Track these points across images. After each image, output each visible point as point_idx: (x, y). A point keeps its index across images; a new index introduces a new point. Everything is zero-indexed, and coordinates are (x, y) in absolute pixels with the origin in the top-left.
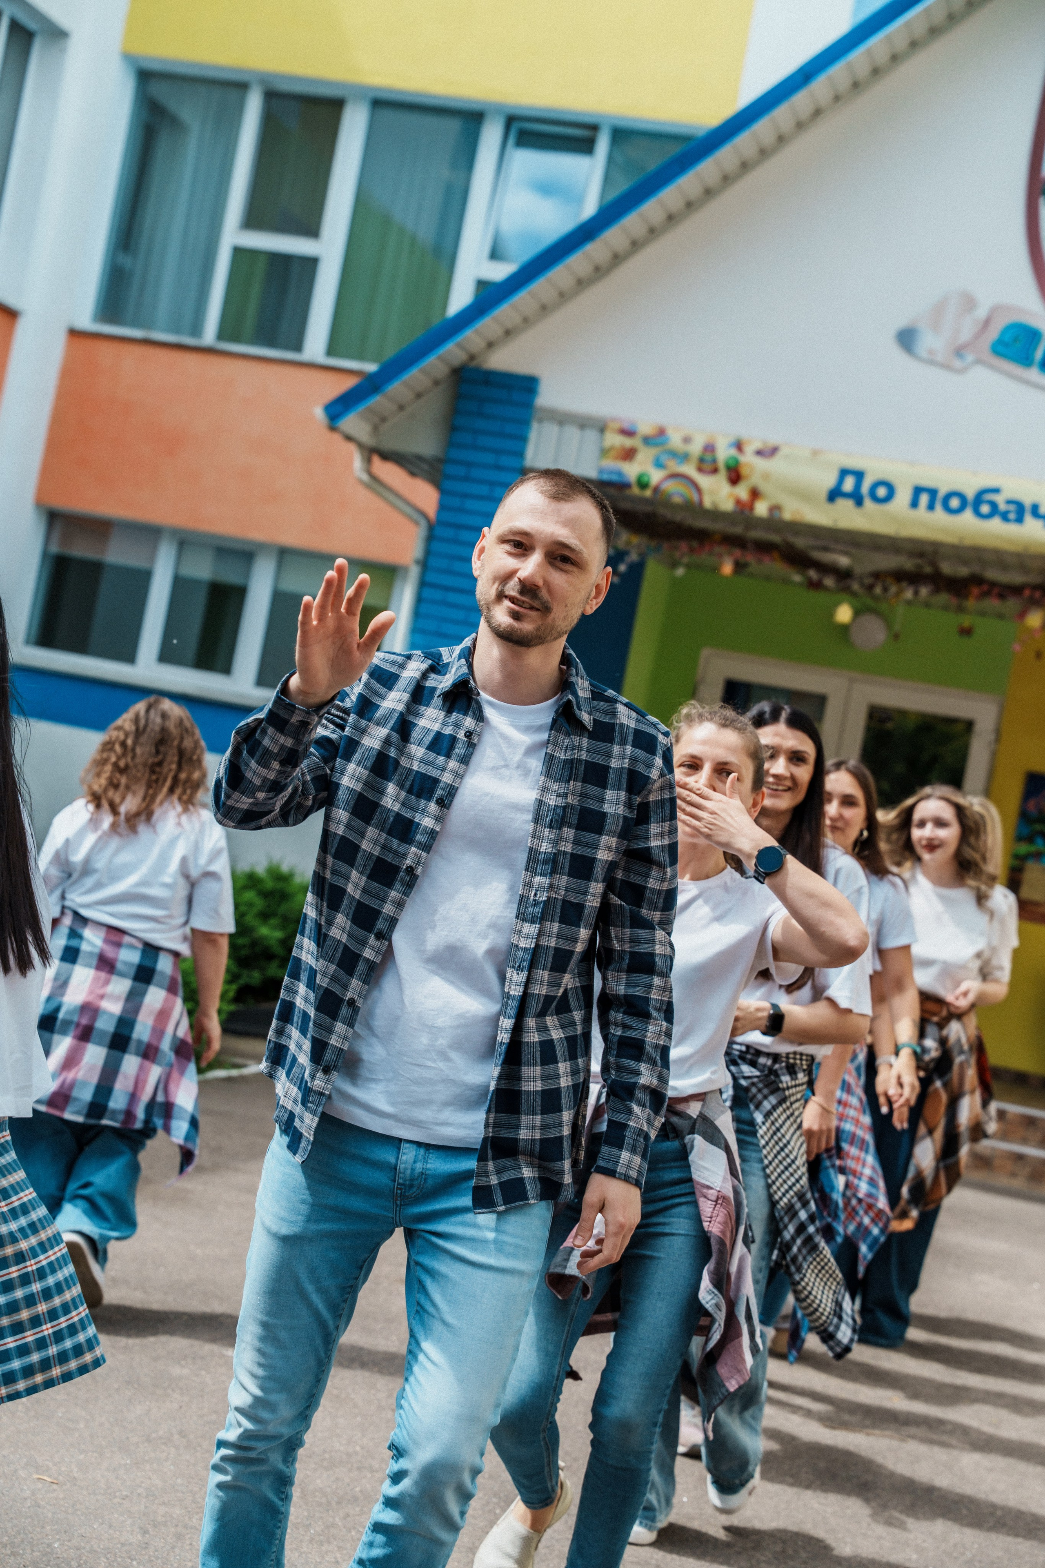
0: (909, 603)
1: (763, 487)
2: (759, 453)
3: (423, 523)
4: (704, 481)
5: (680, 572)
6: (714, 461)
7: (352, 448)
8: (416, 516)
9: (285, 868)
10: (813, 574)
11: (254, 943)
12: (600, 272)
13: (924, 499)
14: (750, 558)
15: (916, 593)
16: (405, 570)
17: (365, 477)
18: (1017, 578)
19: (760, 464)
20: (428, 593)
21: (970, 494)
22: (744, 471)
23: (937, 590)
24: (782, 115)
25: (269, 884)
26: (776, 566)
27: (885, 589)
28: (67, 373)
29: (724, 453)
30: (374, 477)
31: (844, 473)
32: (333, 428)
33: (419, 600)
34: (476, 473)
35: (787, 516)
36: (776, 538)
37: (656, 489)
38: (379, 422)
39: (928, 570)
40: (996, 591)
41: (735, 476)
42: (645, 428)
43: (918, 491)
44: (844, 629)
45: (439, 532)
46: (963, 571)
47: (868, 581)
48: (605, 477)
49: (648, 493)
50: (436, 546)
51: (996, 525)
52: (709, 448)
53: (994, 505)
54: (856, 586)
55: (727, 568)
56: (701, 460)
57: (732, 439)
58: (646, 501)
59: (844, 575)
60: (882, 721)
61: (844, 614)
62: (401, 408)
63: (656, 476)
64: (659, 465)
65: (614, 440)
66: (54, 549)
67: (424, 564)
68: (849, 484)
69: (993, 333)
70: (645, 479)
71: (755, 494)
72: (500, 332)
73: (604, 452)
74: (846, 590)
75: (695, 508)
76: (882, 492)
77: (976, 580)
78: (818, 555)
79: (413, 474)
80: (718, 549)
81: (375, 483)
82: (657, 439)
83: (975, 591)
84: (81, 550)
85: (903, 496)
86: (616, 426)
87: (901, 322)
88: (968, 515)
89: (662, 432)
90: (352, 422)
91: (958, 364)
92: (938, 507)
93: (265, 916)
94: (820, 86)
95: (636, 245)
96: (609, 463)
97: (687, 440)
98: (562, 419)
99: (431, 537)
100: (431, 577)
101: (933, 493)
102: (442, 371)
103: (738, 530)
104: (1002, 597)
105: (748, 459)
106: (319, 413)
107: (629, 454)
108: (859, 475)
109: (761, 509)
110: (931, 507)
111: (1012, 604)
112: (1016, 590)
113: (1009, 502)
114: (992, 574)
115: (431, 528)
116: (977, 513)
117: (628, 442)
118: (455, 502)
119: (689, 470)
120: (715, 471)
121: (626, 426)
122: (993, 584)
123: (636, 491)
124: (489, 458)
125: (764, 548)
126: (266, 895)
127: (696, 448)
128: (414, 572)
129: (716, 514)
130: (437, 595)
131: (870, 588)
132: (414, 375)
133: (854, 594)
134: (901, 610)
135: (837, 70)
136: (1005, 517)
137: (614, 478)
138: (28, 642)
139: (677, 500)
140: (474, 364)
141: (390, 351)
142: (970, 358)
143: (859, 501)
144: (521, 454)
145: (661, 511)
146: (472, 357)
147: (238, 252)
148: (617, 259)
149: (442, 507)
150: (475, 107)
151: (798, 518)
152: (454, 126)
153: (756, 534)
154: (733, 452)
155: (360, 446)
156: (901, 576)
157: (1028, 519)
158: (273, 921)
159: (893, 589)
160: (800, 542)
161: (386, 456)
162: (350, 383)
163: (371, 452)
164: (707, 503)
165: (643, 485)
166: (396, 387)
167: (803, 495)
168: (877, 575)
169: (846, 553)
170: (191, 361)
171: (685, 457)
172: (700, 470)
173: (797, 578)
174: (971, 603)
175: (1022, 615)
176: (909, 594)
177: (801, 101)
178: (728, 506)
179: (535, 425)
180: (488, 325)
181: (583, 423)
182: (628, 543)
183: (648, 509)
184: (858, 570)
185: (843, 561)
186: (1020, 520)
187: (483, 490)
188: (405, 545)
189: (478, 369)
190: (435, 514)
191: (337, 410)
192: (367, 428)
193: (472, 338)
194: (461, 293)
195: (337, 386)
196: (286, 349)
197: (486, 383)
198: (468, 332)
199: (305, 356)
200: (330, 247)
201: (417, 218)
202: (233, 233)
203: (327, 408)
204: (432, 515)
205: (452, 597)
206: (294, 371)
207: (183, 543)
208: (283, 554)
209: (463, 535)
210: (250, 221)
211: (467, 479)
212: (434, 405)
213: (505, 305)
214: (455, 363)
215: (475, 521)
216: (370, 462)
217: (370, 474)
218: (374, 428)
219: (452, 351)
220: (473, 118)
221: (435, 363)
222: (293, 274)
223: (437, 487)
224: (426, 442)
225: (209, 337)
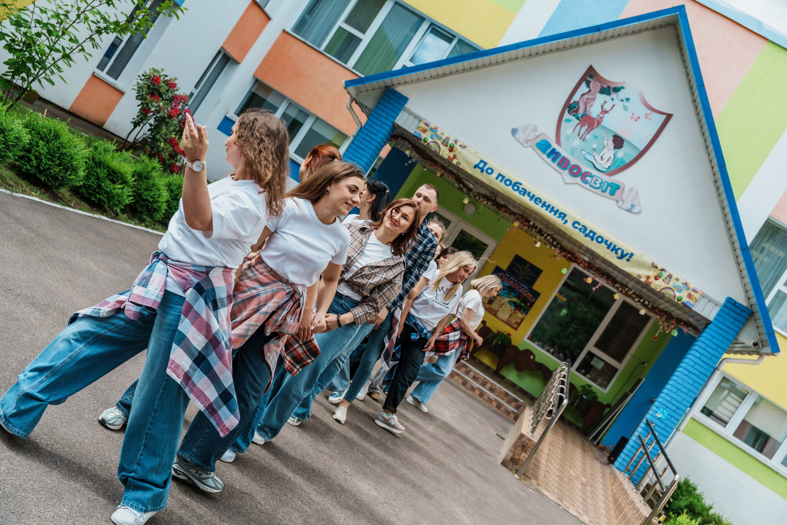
0: (484, 205)
1: (458, 156)
2: (460, 146)
3: (360, 126)
4: (442, 147)
5: (425, 170)
6: (448, 143)
7: (349, 96)
8: (358, 123)
10: (461, 185)
12: (438, 76)
13: (500, 178)
14: (446, 175)
15: (487, 203)
16: (349, 137)
17: (349, 106)
18: (516, 211)
19: (459, 148)
20: (353, 146)
21: (513, 183)
22: (454, 149)
23: (493, 205)
24: (506, 54)
26: (452, 180)
27: (479, 199)
28: (278, 42)
29: (451, 142)
31: (482, 161)
32: (345, 88)
33: (349, 147)
34: (380, 118)
35: (461, 167)
36: (455, 172)
37: (428, 144)
38: (359, 92)
39: (493, 198)
40: (509, 212)
41: (451, 150)
42: (432, 125)
43: (500, 175)
44: (465, 205)
45: (362, 130)
46: (503, 203)
47: (475, 194)
48: (415, 134)
49: (425, 144)
50: (360, 134)
51: (516, 193)
52: (448, 139)
53: (518, 188)
54: (471, 194)
55: (438, 174)
56: (444, 141)
57: (454, 139)
58: (423, 145)
59: (470, 190)
60: (463, 235)
61: (466, 201)
62: (367, 91)
63: (430, 140)
64: (432, 137)
65: (422, 125)
66: (253, 90)
67: (355, 137)
68: (481, 165)
69: (539, 140)
70: (426, 140)
71: (455, 157)
72: (404, 81)
73: (418, 127)
74: (468, 194)
75: (437, 154)
76: (490, 171)
77: (505, 206)
78: (464, 181)
79: (363, 111)
80: (438, 168)
81: (351, 108)
82: (434, 130)
83: (504, 209)
84: (260, 94)
85: (495, 175)
86: (425, 121)
87: (514, 127)
88: (510, 187)
89: (436, 128)
90: (351, 89)
91: (525, 145)
92: (503, 182)
94: (520, 51)
95: (451, 73)
96: (418, 131)
97: (442, 134)
98: (410, 113)
99: (360, 131)
100: (355, 142)
101: (503, 177)
102: (382, 85)
103: (446, 165)
104: (510, 214)
105: (457, 146)
106: (343, 82)
107: (425, 131)
108: (485, 164)
109: (455, 162)
110: (501, 181)
111: (512, 217)
112: (515, 214)
113: (523, 189)
114: (510, 207)
115: (361, 128)
116: (513, 188)
117: (426, 127)
118: (371, 124)
119: (440, 142)
120: (447, 146)
121: (427, 122)
122: (509, 210)
123: (423, 142)
124: (385, 115)
125: (451, 173)
127: (444, 137)
128: (351, 138)
129: (442, 158)
130: (355, 147)
131: (476, 196)
132: (374, 83)
133: (471, 197)
134: (482, 207)
135: (527, 49)
136: (520, 193)
137: (418, 136)
138: (235, 113)
139: (433, 149)
140: (392, 87)
141: (371, 73)
142: (529, 144)
143: (482, 171)
144: (395, 118)
145: (427, 151)
146: (392, 85)
147: (340, 27)
148: (444, 75)
149: (367, 123)
150: (424, 16)
151: (464, 168)
152: (416, 19)
153: (450, 168)
154: (454, 142)
155: (351, 96)
156: (485, 197)
157: (526, 195)
159: (481, 199)
160: (461, 176)
161: (357, 103)
162: (355, 78)
163: (353, 99)
164: (440, 154)
165: (425, 141)
166: (368, 84)
167: (468, 162)
168: (479, 194)
169: (473, 185)
170: (314, 52)
171: (440, 138)
172: (442, 143)
173: (456, 185)
174: (501, 213)
175: (514, 221)
176: (485, 202)
177: (513, 53)
178: (446, 157)
179: (402, 111)
180: (401, 78)
181: (416, 117)
182: (414, 156)
183: (424, 149)
184: (474, 190)
185: (471, 186)
186: (524, 195)
187: (380, 124)
188: (352, 130)
189: (393, 89)
190: (365, 125)
191: (348, 84)
192: (355, 92)
193: (395, 79)
194: (398, 66)
195: (351, 77)
196: (342, 61)
197: (394, 94)
198: (395, 77)
199: (347, 66)
200: (366, 38)
201: (394, 40)
202: (340, 23)
203: (346, 82)
204: (363, 124)
205: (359, 150)
206: (341, 68)
207: (291, 104)
208: (317, 119)
209: (370, 134)
210: (347, 21)
211: (377, 118)
212: (376, 94)
213: (408, 75)
214: (388, 85)
215: (374, 131)
216: (352, 102)
217: (350, 105)
218: (357, 93)
219: (388, 81)
220: (422, 19)
221: (382, 82)
222: (353, 41)
223: (368, 117)
224: (370, 104)
225: (322, 49)
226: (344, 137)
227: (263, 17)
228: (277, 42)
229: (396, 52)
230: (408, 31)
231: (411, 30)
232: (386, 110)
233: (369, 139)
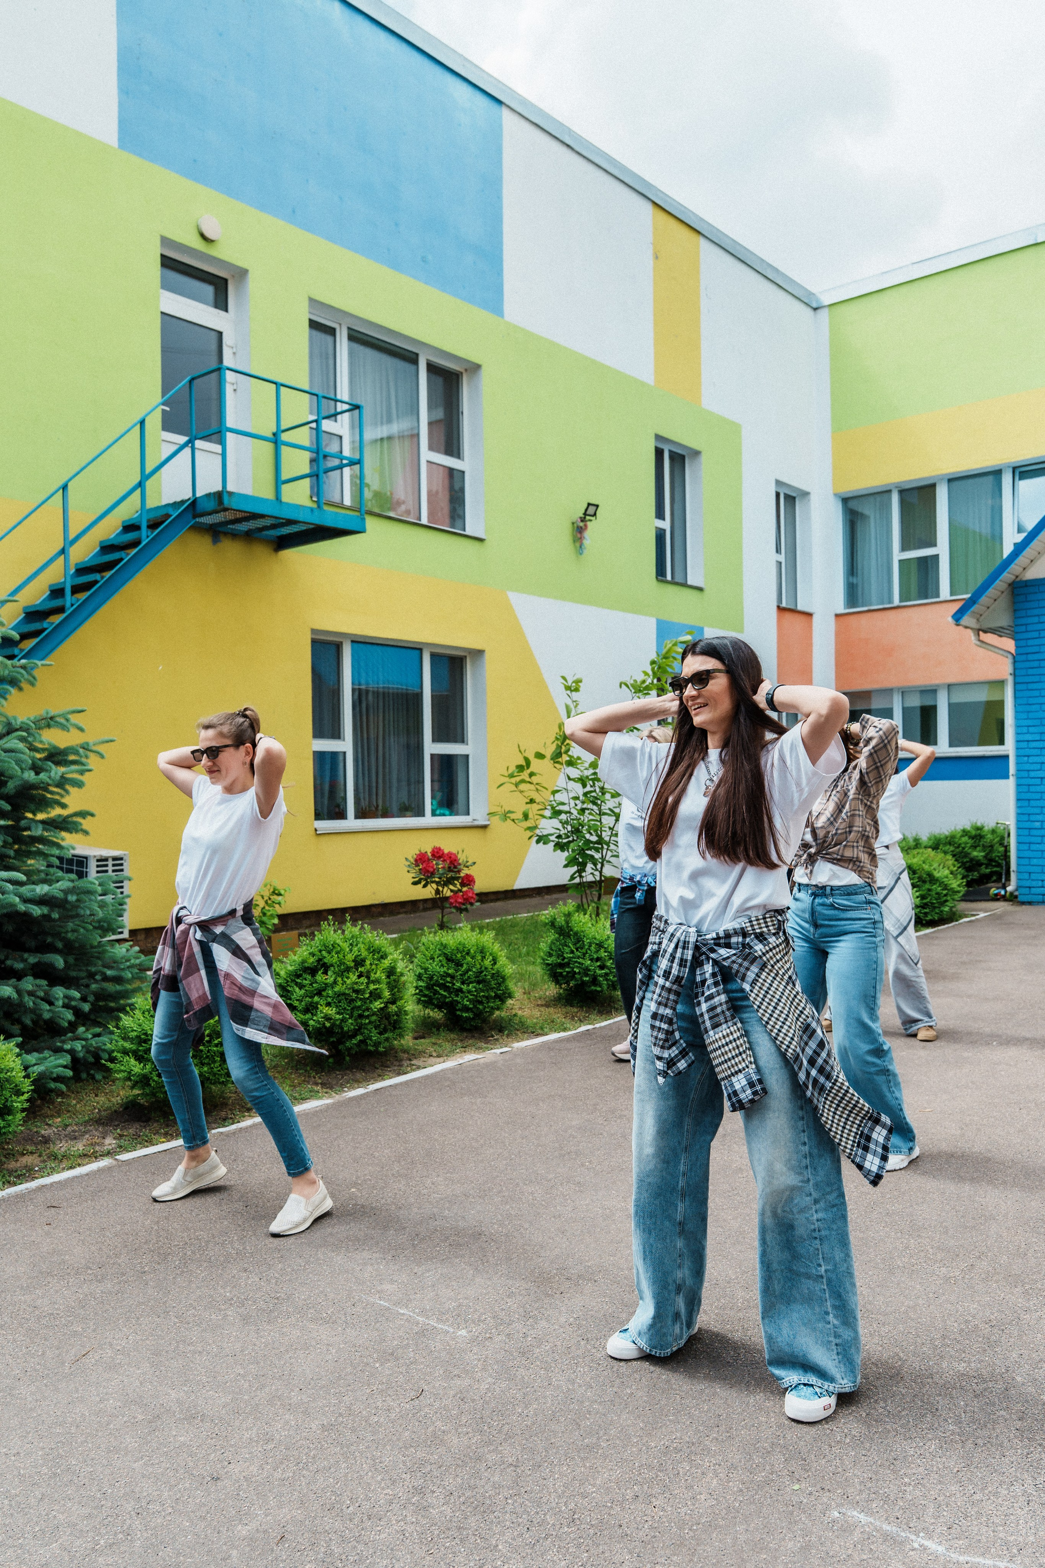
3: (1010, 656)
7: (969, 631)
8: (1005, 653)
9: (979, 824)
11: (972, 860)
16: (1007, 680)
17: (978, 643)
20: (1019, 687)
25: (974, 833)
30: (982, 642)
32: (958, 625)
33: (1015, 691)
34: (1030, 628)
38: (979, 617)
45: (1018, 658)
50: (1018, 665)
62: (989, 608)
67: (1014, 675)
72: (1029, 561)
79: (1001, 636)
81: (983, 644)
90: (966, 620)
93: (974, 847)
99: (1015, 662)
100: (1019, 680)
102: (1004, 586)
106: (950, 619)
115: (1014, 657)
118: (1023, 643)
124: (1036, 619)
126: (972, 838)
128: (1011, 679)
130: (1024, 687)
132: (991, 592)
140: (1018, 579)
141: (978, 584)
146: (1017, 577)
147: (900, 561)
149: (1017, 647)
150: (996, 468)
155: (971, 629)
158: (978, 848)
161: (985, 632)
162: (961, 604)
163: (978, 631)
166: (984, 599)
170: (890, 613)
180: (1022, 560)
187: (1036, 634)
188: (1003, 669)
189: (1021, 581)
190: (1016, 650)
191: (957, 617)
192: (975, 620)
193: (1015, 568)
194: (1008, 549)
195: (956, 607)
196: (932, 598)
197: (1026, 586)
198: (1012, 566)
199: (942, 598)
200: (942, 549)
201: (980, 525)
202: (898, 555)
203: (953, 617)
204: (1013, 651)
205: (1031, 686)
206: (937, 606)
207: (904, 693)
208: (949, 686)
209: (1030, 657)
210: (904, 548)
211: (1027, 631)
212: (1003, 602)
213: (1028, 549)
214: (1010, 581)
215: (1036, 649)
216: (979, 635)
217: (979, 640)
218: (978, 620)
219: (1007, 576)
220: (997, 473)
221: (1000, 584)
222: (928, 565)
223: (1013, 639)
224: (1003, 620)
225: (896, 602)
226: (1001, 683)
227: (802, 618)
228: (837, 634)
229: (993, 537)
230: (990, 502)
231: (993, 497)
232: (1030, 612)
233: (1036, 664)
